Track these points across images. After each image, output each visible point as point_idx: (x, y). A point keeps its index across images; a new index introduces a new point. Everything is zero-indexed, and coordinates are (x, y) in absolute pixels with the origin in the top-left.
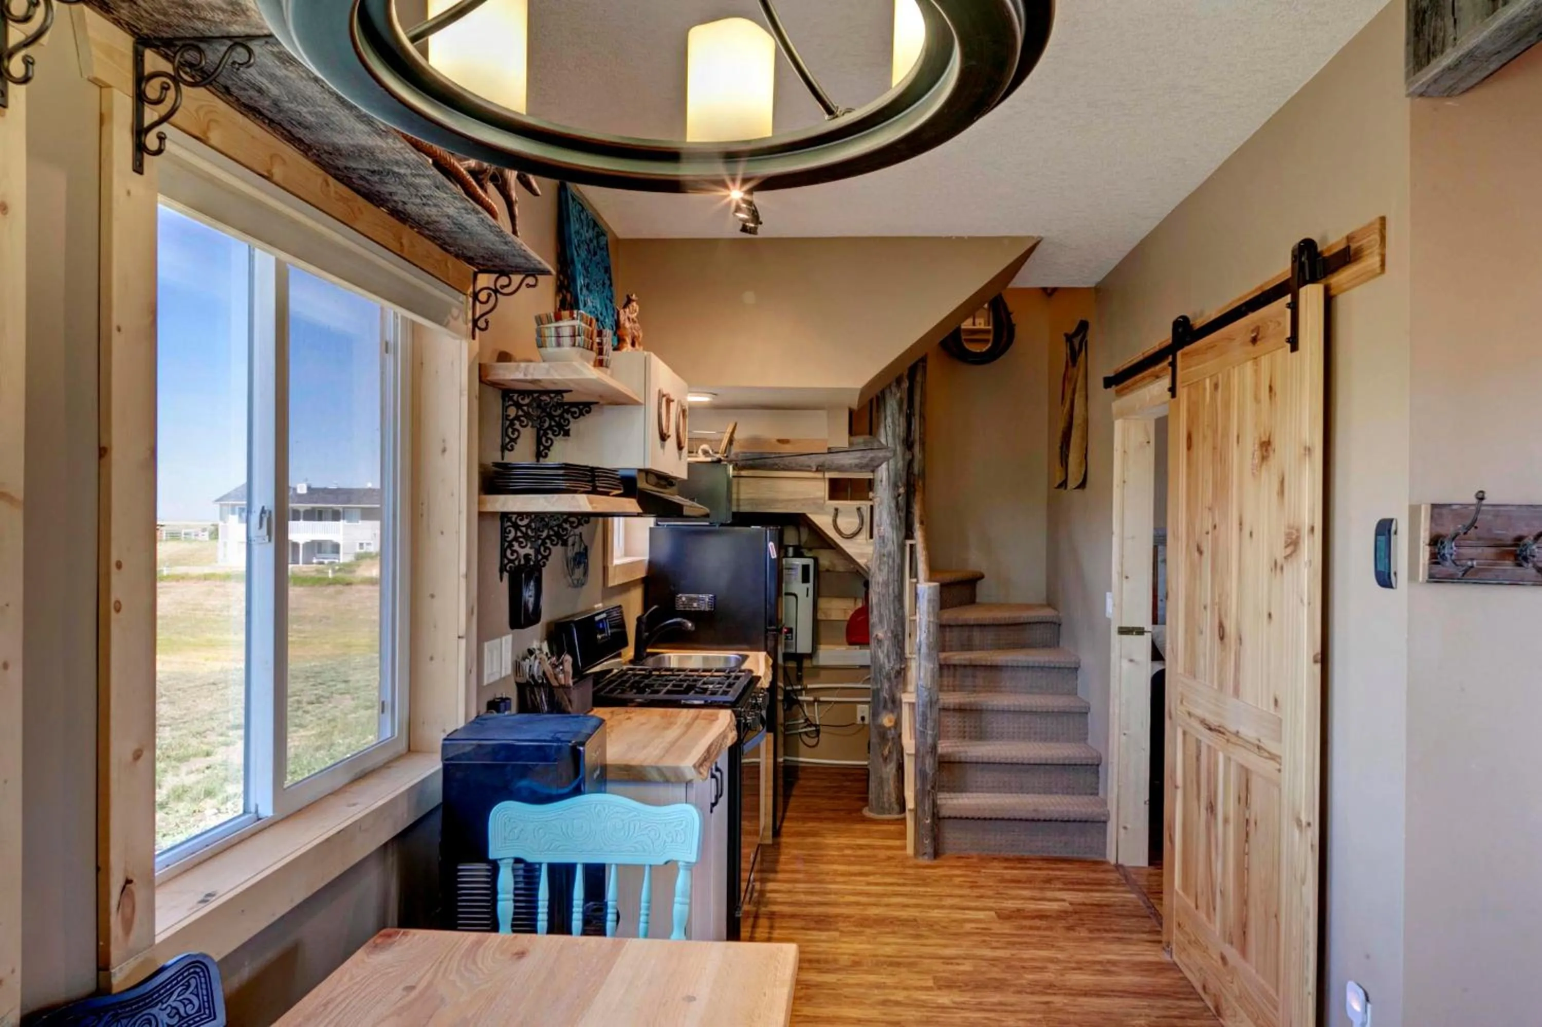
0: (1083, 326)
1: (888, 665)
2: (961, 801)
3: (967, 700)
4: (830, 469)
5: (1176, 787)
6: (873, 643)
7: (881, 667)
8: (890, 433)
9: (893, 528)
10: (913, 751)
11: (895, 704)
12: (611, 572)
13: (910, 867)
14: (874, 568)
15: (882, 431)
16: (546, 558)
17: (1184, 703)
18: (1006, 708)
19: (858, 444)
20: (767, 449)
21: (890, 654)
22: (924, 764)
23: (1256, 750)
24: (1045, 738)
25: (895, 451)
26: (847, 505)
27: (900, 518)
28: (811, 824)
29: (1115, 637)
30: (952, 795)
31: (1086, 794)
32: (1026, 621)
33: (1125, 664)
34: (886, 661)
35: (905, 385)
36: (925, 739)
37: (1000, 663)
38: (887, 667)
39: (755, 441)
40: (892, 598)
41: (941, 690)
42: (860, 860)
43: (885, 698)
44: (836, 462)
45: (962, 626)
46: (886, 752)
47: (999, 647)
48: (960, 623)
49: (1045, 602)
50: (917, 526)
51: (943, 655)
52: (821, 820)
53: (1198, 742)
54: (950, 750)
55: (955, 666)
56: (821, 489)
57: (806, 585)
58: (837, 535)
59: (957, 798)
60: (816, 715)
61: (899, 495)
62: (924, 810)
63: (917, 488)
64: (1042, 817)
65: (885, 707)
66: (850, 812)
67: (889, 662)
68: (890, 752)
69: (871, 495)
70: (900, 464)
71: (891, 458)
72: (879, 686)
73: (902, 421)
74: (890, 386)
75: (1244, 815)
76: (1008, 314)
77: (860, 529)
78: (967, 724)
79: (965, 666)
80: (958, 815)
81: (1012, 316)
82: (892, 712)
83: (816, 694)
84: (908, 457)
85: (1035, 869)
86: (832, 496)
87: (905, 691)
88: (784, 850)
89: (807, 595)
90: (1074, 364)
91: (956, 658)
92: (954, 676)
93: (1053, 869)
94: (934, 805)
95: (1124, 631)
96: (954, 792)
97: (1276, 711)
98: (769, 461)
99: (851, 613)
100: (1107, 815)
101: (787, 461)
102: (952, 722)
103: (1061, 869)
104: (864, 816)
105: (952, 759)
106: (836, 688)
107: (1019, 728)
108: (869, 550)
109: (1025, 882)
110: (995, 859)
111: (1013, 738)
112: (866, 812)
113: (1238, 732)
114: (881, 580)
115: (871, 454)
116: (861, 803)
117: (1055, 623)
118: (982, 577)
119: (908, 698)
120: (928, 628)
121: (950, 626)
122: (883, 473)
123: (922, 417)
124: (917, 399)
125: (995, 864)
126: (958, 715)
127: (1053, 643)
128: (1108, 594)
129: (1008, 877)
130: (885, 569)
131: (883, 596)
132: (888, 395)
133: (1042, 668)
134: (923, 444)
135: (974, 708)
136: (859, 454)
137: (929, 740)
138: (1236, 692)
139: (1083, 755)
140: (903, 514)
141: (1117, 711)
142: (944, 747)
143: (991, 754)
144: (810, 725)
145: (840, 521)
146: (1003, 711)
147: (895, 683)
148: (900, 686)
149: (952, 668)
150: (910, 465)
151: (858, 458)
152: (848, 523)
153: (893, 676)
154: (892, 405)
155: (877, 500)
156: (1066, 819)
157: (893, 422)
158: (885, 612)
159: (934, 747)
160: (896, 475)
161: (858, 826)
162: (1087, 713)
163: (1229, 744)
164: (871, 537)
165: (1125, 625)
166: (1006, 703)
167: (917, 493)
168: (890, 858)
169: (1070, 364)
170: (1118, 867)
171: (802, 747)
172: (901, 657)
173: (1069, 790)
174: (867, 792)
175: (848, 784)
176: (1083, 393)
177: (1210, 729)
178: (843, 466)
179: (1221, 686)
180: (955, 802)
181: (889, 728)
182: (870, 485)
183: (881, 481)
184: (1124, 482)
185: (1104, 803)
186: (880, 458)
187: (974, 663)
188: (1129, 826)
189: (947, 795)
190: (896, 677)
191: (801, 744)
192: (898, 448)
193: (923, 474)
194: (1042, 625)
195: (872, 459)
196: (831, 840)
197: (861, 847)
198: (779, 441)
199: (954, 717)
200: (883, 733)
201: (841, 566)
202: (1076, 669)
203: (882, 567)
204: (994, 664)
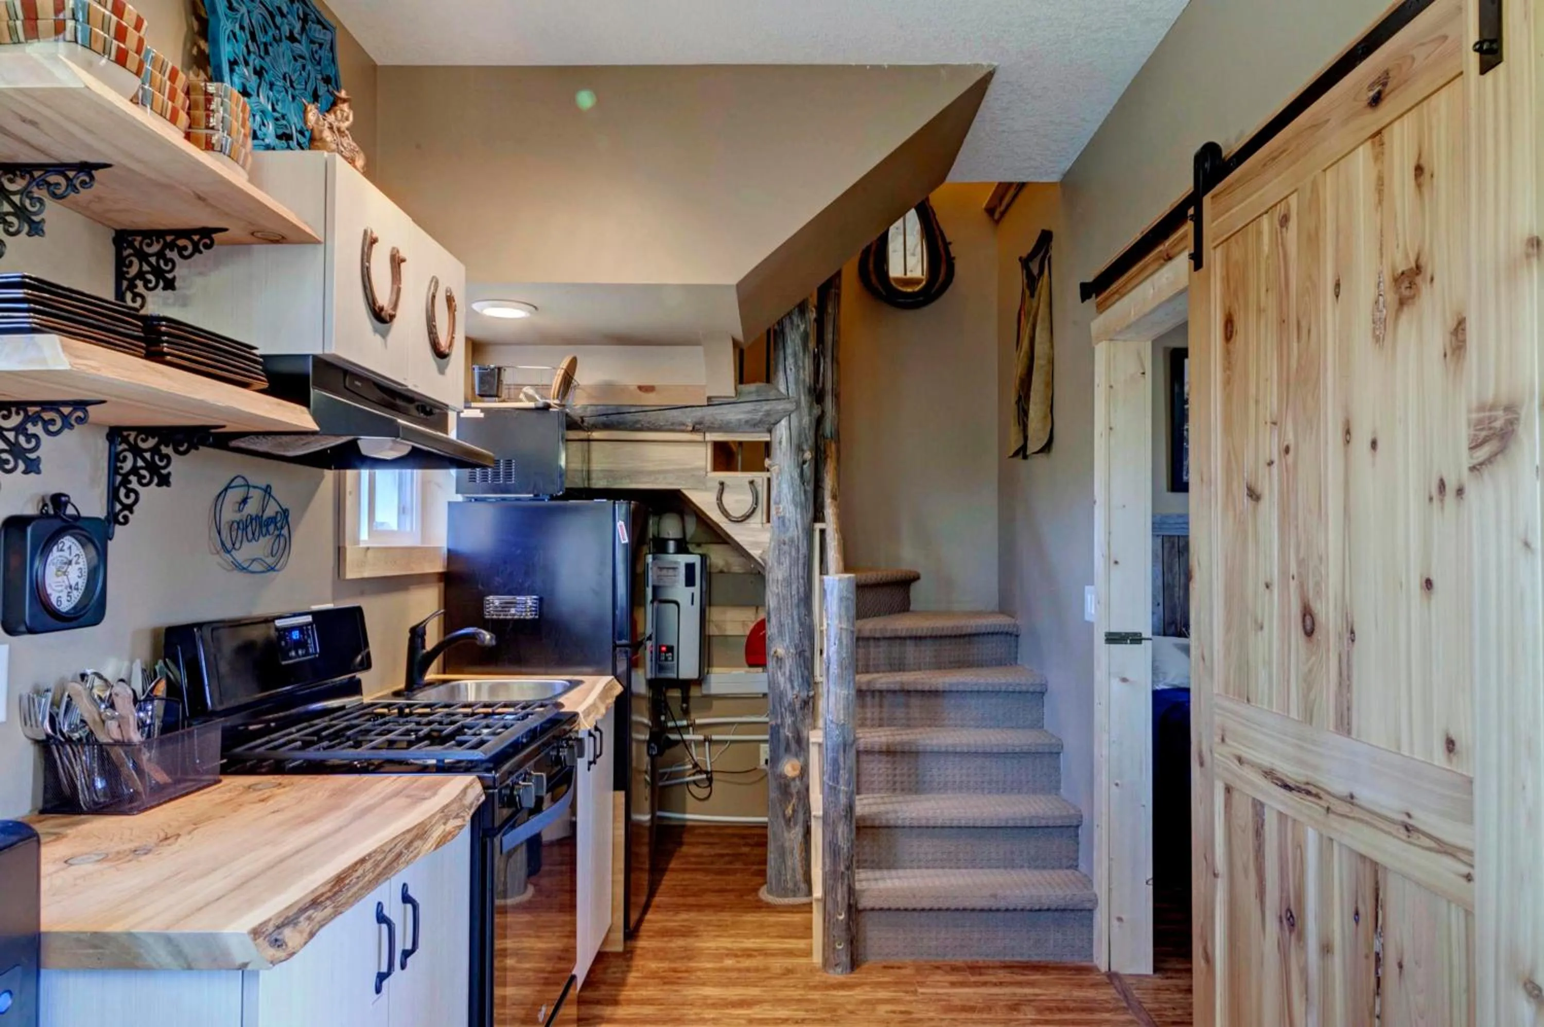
0: (1046, 238)
1: (792, 692)
2: (889, 884)
3: (898, 738)
4: (711, 429)
5: (1215, 875)
6: (771, 663)
7: (781, 696)
8: (791, 379)
9: (796, 506)
10: (821, 813)
11: (800, 744)
12: (351, 555)
13: (815, 988)
14: (771, 561)
15: (781, 374)
16: (130, 508)
17: (1227, 740)
18: (950, 749)
19: (750, 393)
20: (626, 401)
21: (795, 678)
22: (835, 833)
23: (1403, 833)
24: (1003, 788)
25: (798, 403)
26: (737, 478)
27: (805, 491)
28: (684, 916)
29: (1100, 646)
30: (878, 874)
31: (1060, 867)
32: (974, 631)
33: (1116, 684)
34: (789, 686)
35: (813, 315)
36: (837, 798)
37: (941, 688)
38: (790, 695)
39: (608, 388)
40: (795, 600)
41: (862, 725)
42: (743, 977)
43: (787, 738)
44: (719, 417)
45: (890, 638)
46: (789, 811)
47: (939, 666)
48: (888, 634)
49: (997, 609)
50: (828, 501)
51: (864, 678)
52: (700, 908)
53: (1258, 807)
54: (874, 809)
55: (881, 692)
56: (703, 456)
57: (691, 589)
58: (725, 520)
59: (883, 879)
60: (706, 758)
61: (804, 462)
62: (836, 903)
63: (828, 453)
64: (1002, 905)
65: (787, 749)
66: (741, 894)
67: (793, 687)
68: (794, 811)
69: (767, 462)
70: (806, 420)
71: (792, 412)
72: (779, 721)
73: (808, 363)
74: (789, 314)
75: (1371, 946)
76: (947, 245)
77: (753, 511)
78: (898, 772)
79: (894, 692)
80: (886, 906)
81: (951, 248)
82: (797, 756)
83: (707, 731)
84: (817, 411)
85: (995, 985)
86: (717, 467)
87: (815, 728)
88: (638, 962)
89: (692, 603)
90: (1032, 295)
91: (884, 680)
92: (881, 706)
93: (1020, 984)
94: (851, 891)
95: (1113, 638)
96: (880, 868)
97: (1450, 760)
98: (629, 417)
99: (752, 625)
100: (1095, 901)
101: (652, 416)
102: (876, 769)
103: (1032, 984)
104: (760, 901)
105: (877, 823)
106: (733, 724)
107: (968, 775)
108: (765, 537)
109: (981, 1011)
110: (938, 968)
111: (960, 789)
112: (764, 895)
113: (1352, 797)
114: (780, 578)
115: (766, 407)
116: (759, 879)
117: (1011, 634)
118: (916, 578)
119: (815, 737)
120: (840, 640)
121: (875, 639)
122: (782, 431)
123: (835, 360)
124: (829, 337)
125: (938, 977)
126: (884, 758)
127: (1008, 660)
128: (1087, 588)
129: (957, 1002)
130: (787, 562)
131: (784, 598)
132: (787, 330)
133: (996, 693)
134: (837, 396)
135: (907, 748)
136: (749, 406)
137: (843, 799)
138: (1344, 724)
139: (1057, 813)
140: (810, 488)
141: (1105, 752)
142: (865, 805)
143: (930, 813)
144: (701, 772)
145: (727, 499)
146: (947, 753)
147: (800, 717)
148: (808, 721)
149: (877, 694)
150: (819, 421)
151: (749, 412)
152: (738, 501)
153: (797, 706)
154: (793, 340)
155: (775, 469)
156: (1037, 907)
157: (796, 363)
158: (787, 621)
159: (850, 808)
160: (800, 435)
161: (749, 917)
162: (1058, 753)
163: (1331, 816)
164: (768, 521)
165: (1114, 629)
166: (950, 741)
167: (829, 460)
168: (788, 972)
169: (1028, 293)
170: (1112, 976)
171: (690, 800)
172: (809, 681)
173: (1037, 863)
174: (764, 862)
175: (746, 850)
176: (1047, 324)
177: (1286, 787)
178: (729, 423)
179: (1309, 715)
180: (881, 885)
181: (794, 779)
182: (767, 448)
183: (780, 443)
184: (1111, 429)
185: (1088, 881)
186: (777, 412)
187: (906, 688)
188: (1124, 917)
189: (870, 874)
190: (802, 708)
191: (688, 796)
192: (803, 398)
193: (837, 436)
194: (995, 638)
195: (768, 414)
196: (709, 943)
197: (748, 953)
198: (640, 388)
199: (880, 762)
200: (784, 786)
201: (737, 565)
202: (1043, 693)
203: (783, 559)
204: (933, 688)
